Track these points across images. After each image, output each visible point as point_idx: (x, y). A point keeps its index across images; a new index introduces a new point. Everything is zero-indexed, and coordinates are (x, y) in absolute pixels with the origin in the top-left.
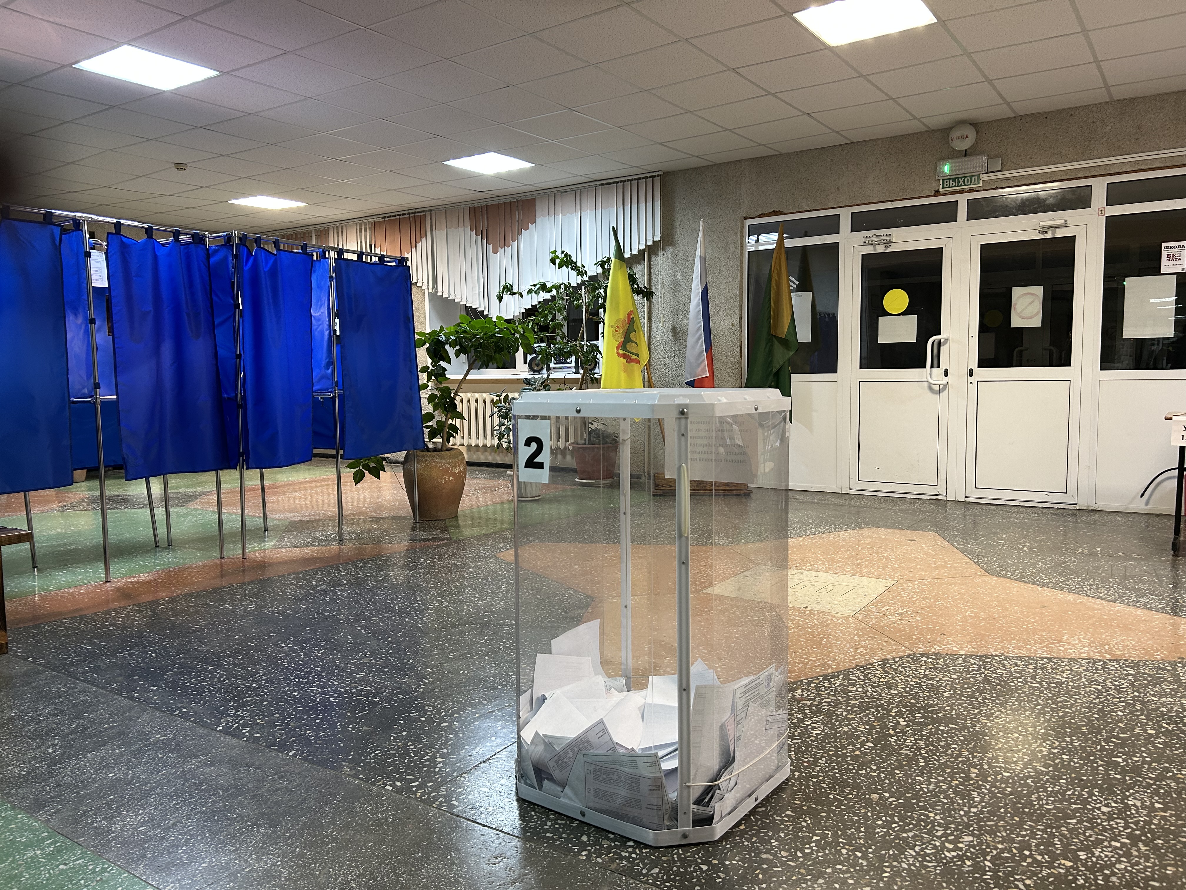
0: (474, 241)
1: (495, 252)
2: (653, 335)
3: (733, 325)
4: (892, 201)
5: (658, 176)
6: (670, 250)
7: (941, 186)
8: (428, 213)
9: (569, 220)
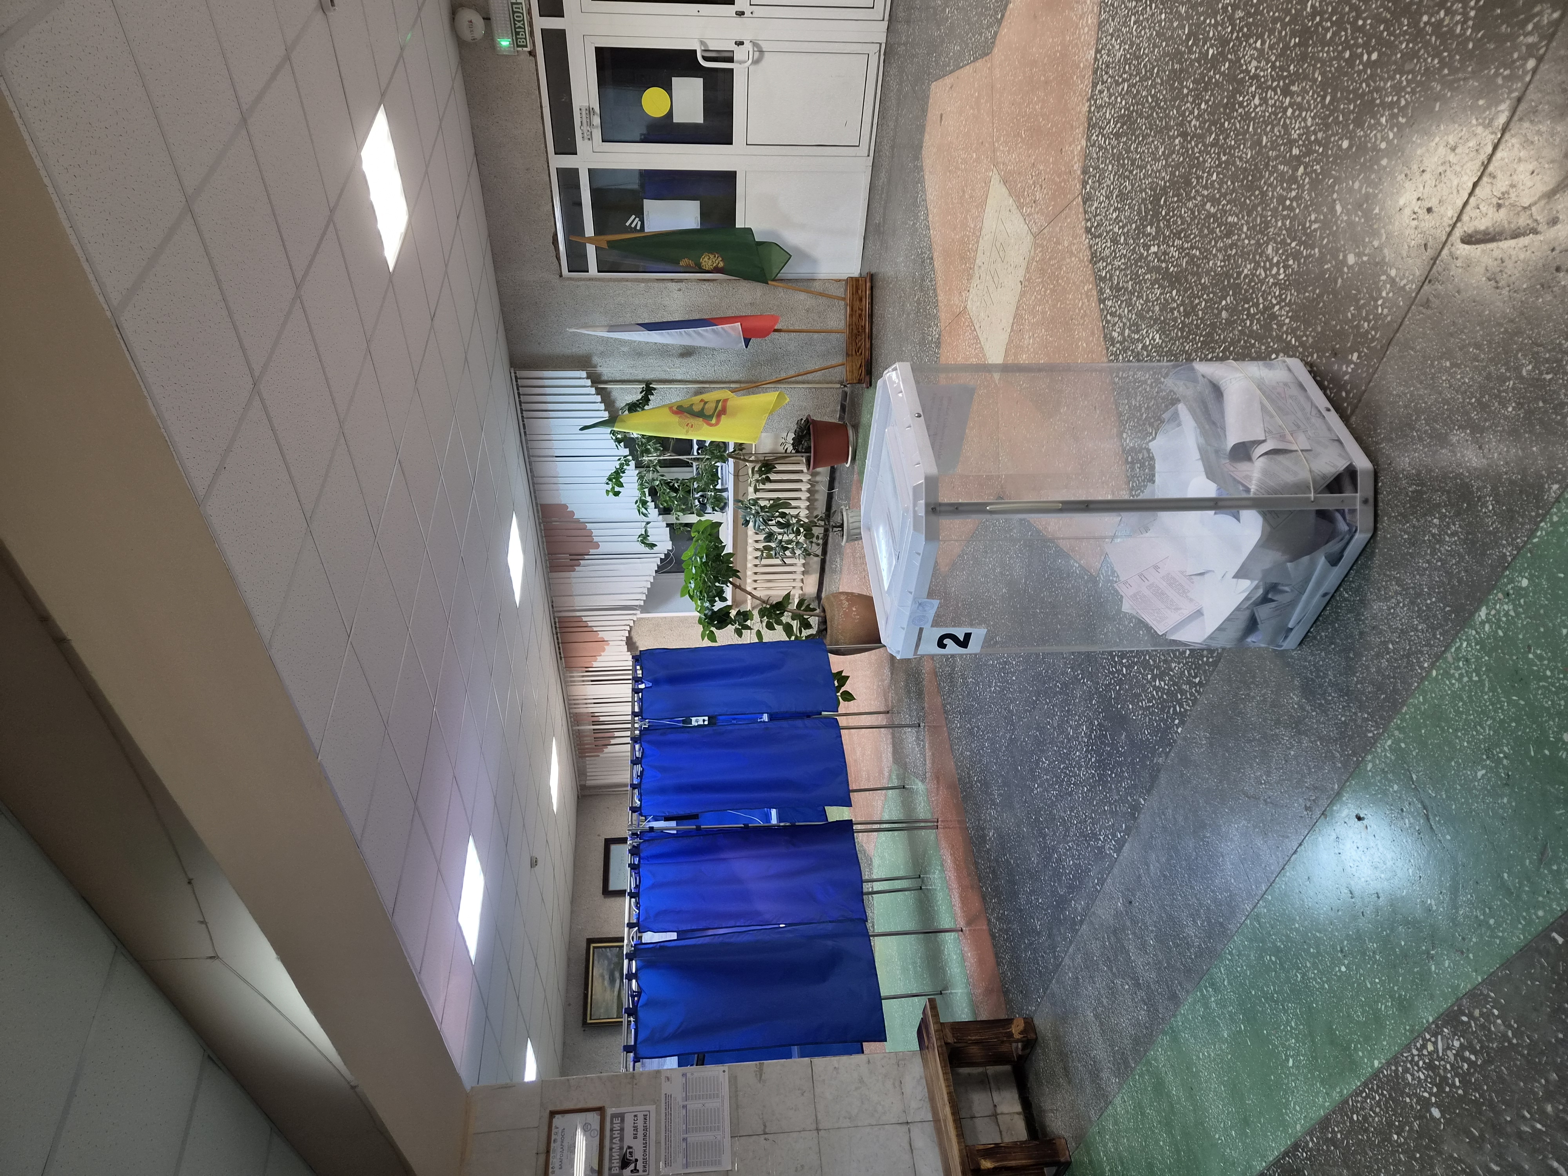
0: (586, 569)
1: (597, 546)
2: (689, 378)
3: (679, 290)
4: (541, 107)
5: (515, 373)
6: (596, 360)
7: (525, 49)
8: (556, 614)
9: (563, 469)
